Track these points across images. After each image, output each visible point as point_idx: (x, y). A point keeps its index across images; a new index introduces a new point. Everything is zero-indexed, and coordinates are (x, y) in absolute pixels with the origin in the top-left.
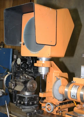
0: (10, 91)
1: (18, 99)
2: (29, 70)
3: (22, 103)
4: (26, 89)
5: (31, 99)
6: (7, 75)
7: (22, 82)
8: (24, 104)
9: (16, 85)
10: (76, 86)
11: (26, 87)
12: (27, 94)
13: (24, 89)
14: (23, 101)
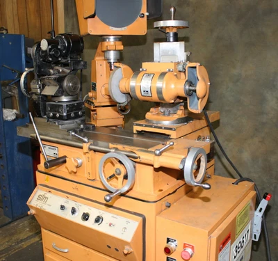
0: (35, 97)
1: (51, 111)
2: (64, 61)
3: (58, 115)
4: (62, 91)
5: (71, 108)
6: (25, 73)
7: (55, 79)
8: (61, 118)
9: (43, 86)
10: (149, 75)
11: (61, 87)
12: (64, 99)
13: (58, 91)
14: (59, 112)
